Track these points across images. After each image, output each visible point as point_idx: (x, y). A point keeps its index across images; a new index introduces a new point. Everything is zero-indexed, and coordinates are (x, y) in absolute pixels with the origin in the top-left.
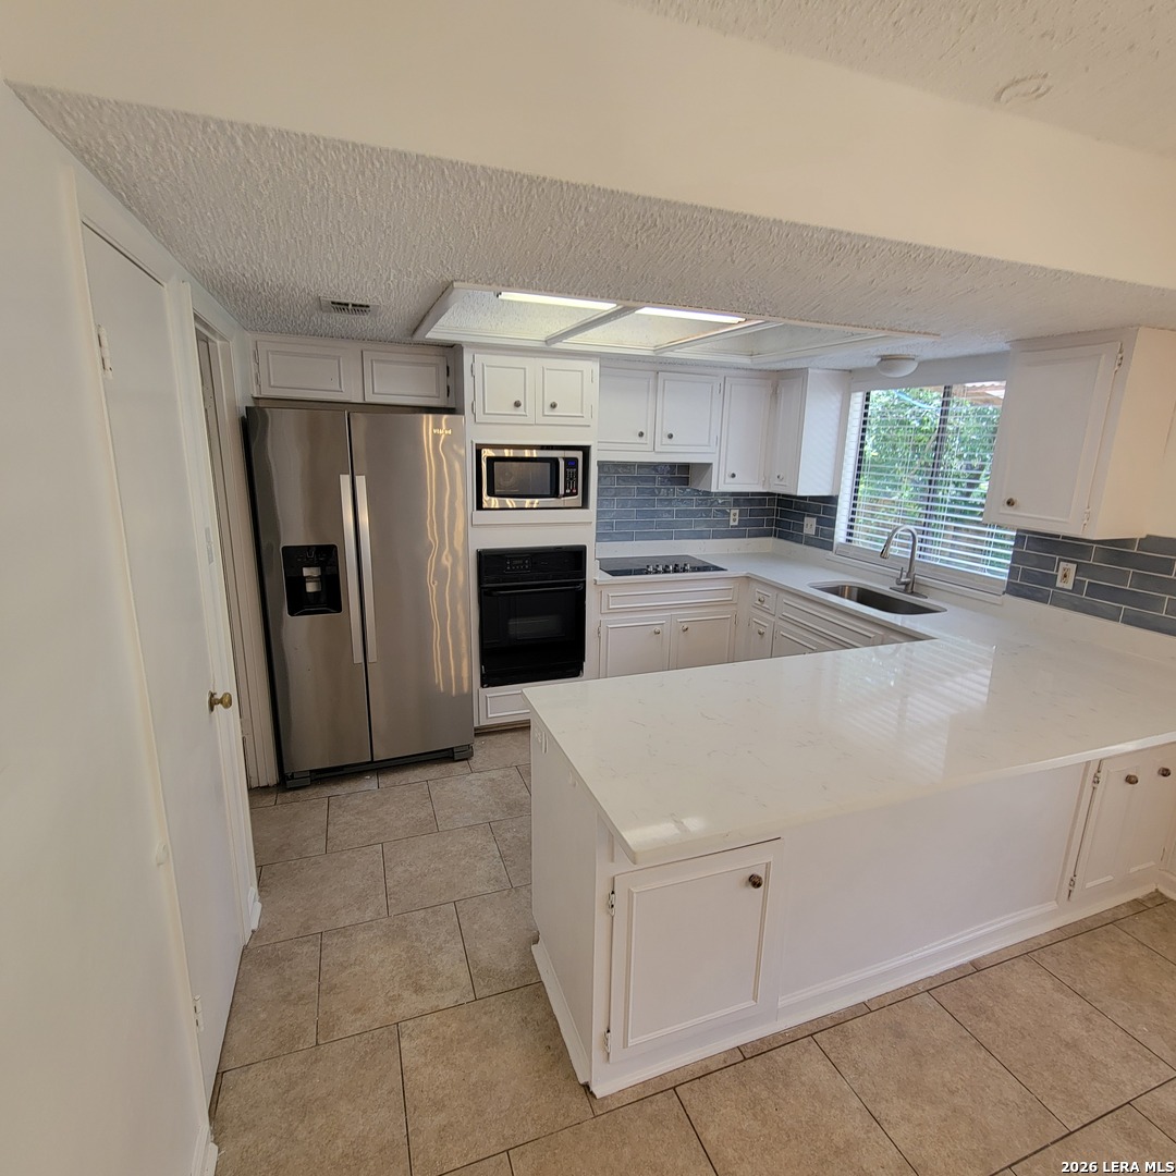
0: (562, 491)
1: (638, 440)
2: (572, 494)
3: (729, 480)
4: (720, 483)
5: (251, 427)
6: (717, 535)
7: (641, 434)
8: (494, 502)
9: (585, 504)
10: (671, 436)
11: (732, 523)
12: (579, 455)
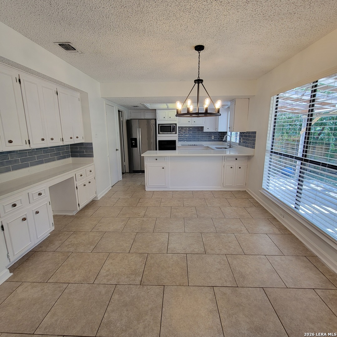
0: (172, 131)
1: (189, 123)
2: (174, 132)
3: (207, 129)
4: (205, 130)
5: (129, 123)
6: (209, 141)
7: (189, 122)
8: (161, 133)
9: (176, 133)
10: (195, 122)
11: (212, 139)
12: (175, 125)
